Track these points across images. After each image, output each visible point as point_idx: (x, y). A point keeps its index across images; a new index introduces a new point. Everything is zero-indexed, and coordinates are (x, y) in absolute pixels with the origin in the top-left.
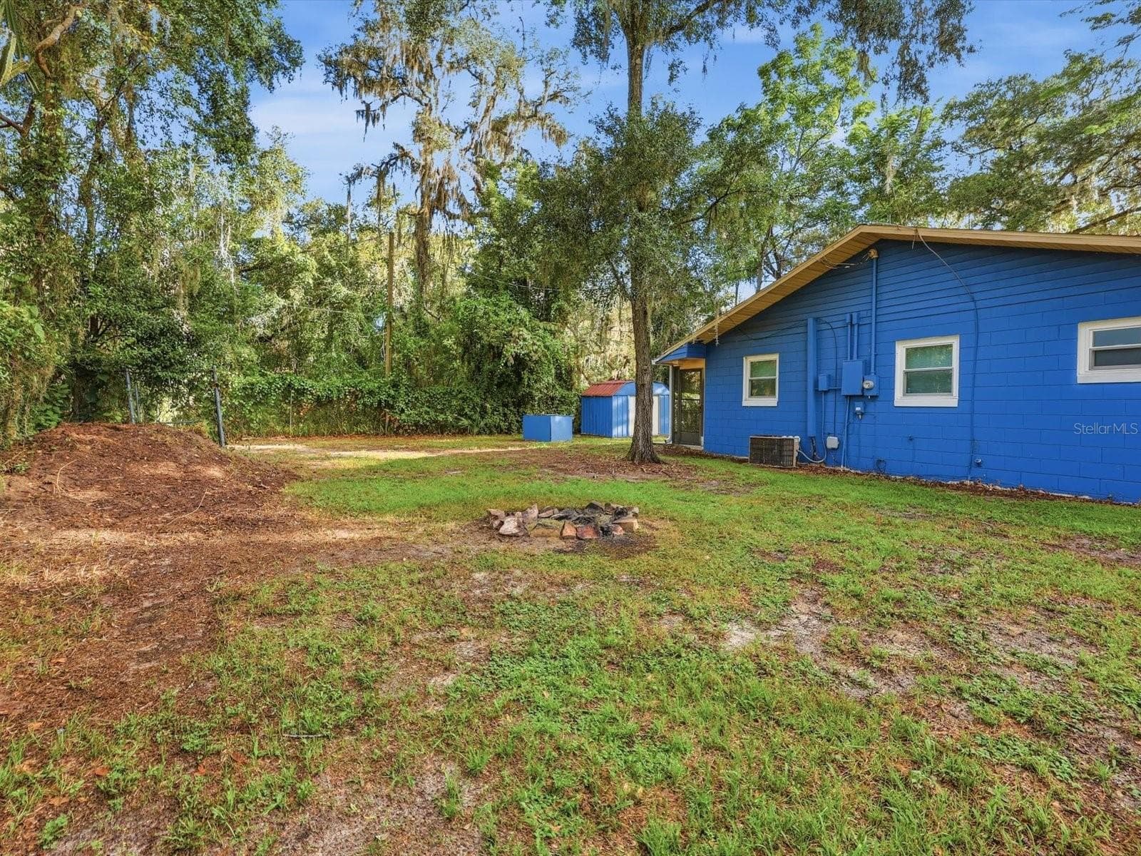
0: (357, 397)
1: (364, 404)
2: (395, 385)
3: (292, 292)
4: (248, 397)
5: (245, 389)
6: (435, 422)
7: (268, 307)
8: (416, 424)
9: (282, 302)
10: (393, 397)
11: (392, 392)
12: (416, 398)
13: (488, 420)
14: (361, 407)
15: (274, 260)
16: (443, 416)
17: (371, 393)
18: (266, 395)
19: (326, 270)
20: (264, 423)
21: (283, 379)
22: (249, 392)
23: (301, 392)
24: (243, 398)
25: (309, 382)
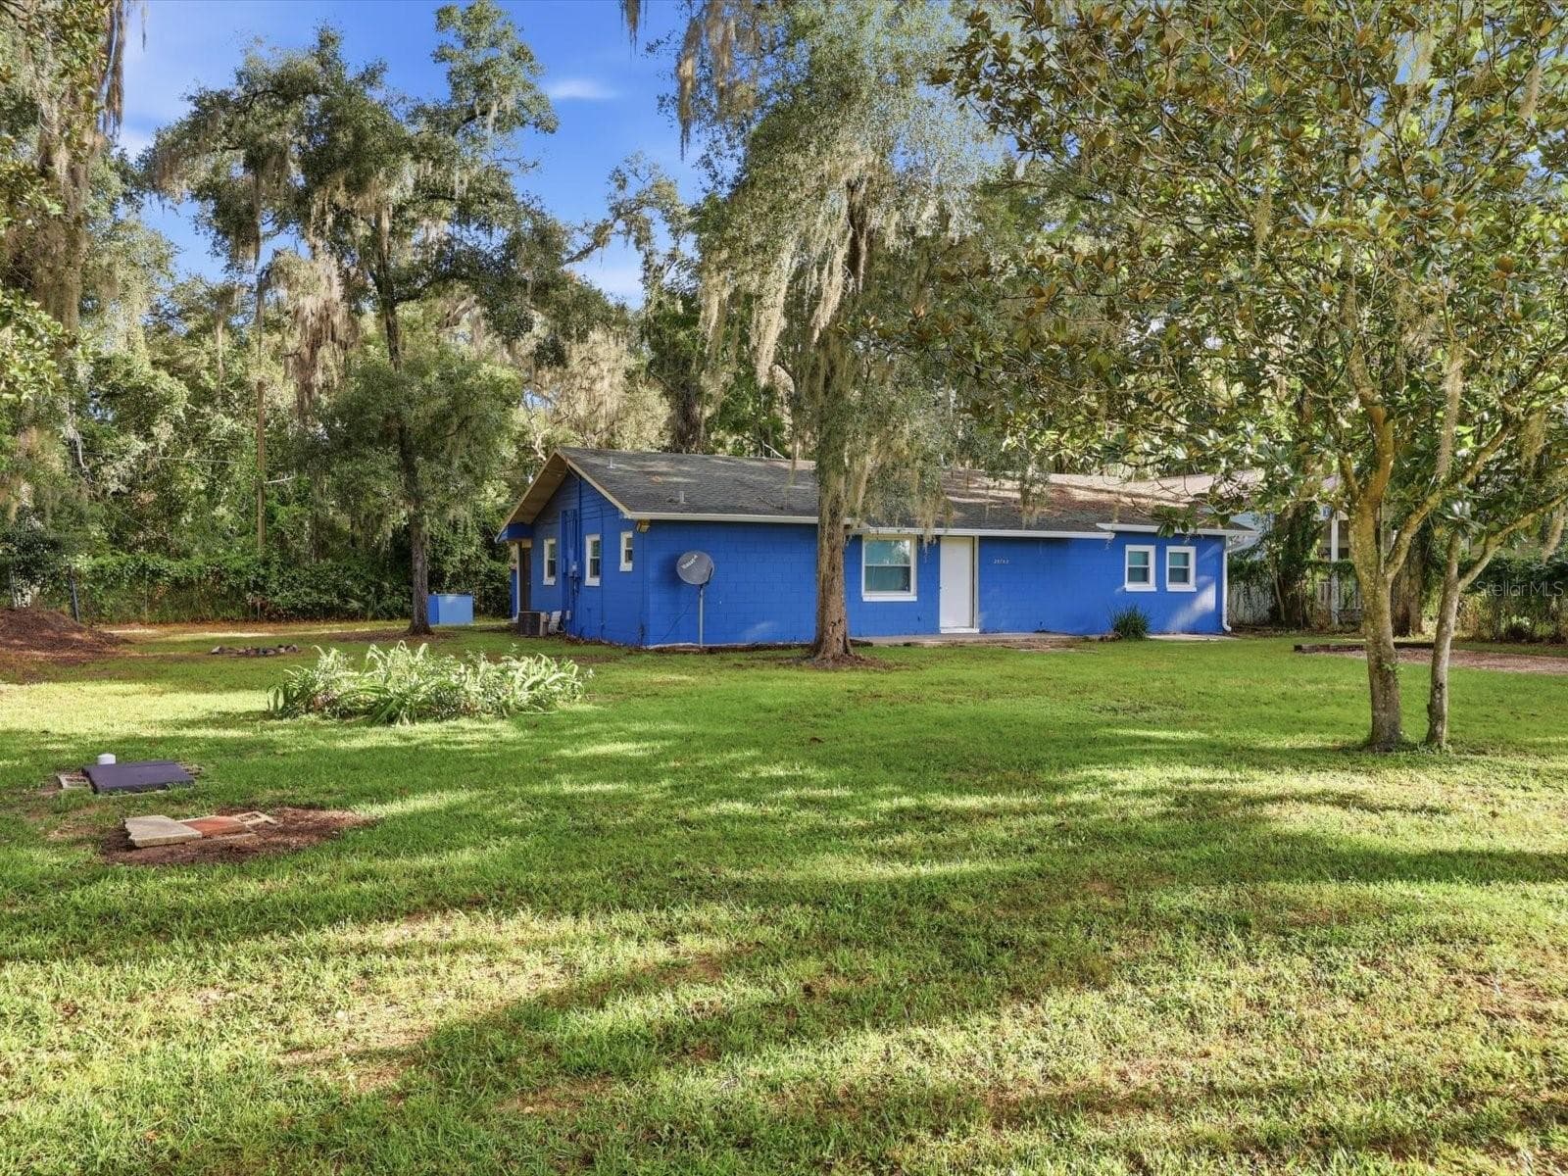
0: (221, 578)
1: (230, 585)
2: (266, 563)
3: (155, 430)
4: (97, 581)
5: (94, 571)
6: (319, 604)
7: (123, 453)
8: (294, 608)
9: (143, 446)
10: (264, 577)
11: (262, 571)
12: (294, 578)
13: (387, 602)
14: (226, 589)
15: (131, 388)
16: (327, 598)
17: (237, 572)
18: (119, 578)
19: (201, 395)
20: (116, 608)
21: (136, 560)
22: (98, 575)
23: (157, 574)
24: (93, 582)
25: (166, 561)
